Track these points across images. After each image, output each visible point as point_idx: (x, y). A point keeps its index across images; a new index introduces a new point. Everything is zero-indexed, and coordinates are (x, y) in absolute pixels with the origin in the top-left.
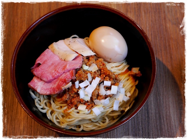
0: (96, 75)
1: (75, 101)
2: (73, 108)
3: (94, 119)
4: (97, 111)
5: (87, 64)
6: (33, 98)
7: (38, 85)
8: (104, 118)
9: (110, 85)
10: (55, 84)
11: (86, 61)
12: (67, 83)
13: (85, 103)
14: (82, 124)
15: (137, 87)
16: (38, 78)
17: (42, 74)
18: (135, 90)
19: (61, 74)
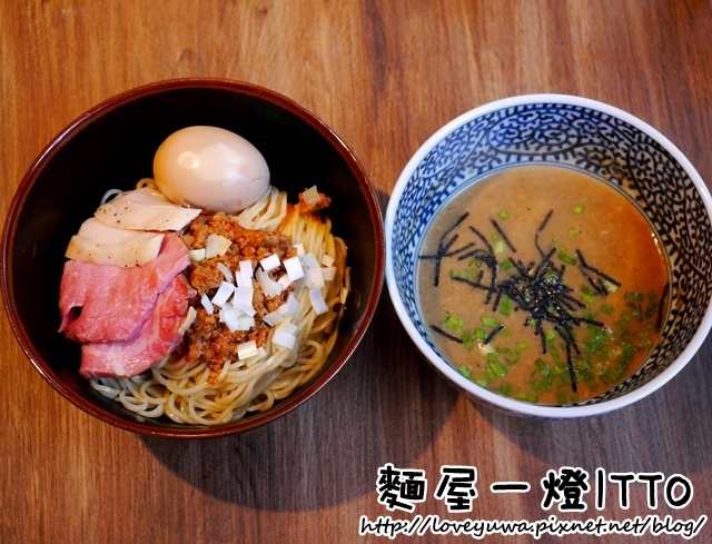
0: (236, 259)
1: (223, 344)
2: (227, 365)
3: (287, 360)
4: (285, 338)
5: (197, 245)
6: (112, 397)
7: (109, 358)
8: (305, 345)
9: (279, 264)
10: (151, 333)
11: (189, 238)
12: (185, 315)
13: (247, 336)
14: (267, 388)
15: (334, 232)
16: (99, 342)
17: (105, 330)
18: (336, 243)
19: (153, 301)
